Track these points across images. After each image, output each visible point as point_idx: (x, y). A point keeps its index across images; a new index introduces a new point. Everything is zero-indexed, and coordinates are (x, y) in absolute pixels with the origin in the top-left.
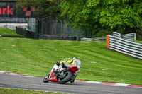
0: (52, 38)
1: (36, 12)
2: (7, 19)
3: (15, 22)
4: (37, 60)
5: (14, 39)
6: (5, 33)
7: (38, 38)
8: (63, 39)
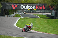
1: (55, 8)
2: (43, 11)
3: (46, 12)
5: (46, 19)
6: (42, 17)
7: (55, 19)
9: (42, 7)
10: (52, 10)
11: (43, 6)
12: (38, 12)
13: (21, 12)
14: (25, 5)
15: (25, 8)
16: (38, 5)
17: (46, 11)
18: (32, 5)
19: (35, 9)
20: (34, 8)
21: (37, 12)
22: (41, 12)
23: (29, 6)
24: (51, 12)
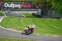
0: (48, 18)
1: (41, 6)
3: (32, 11)
4: (41, 27)
5: (31, 18)
6: (27, 16)
7: (42, 18)
8: (53, 18)
9: (27, 5)
10: (38, 8)
11: (29, 4)
12: (24, 11)
13: (5, 11)
14: (9, 3)
15: (9, 6)
16: (23, 3)
17: (31, 9)
18: (16, 3)
19: (20, 8)
20: (19, 6)
21: (22, 11)
22: (27, 11)
23: (13, 4)
24: (37, 11)
